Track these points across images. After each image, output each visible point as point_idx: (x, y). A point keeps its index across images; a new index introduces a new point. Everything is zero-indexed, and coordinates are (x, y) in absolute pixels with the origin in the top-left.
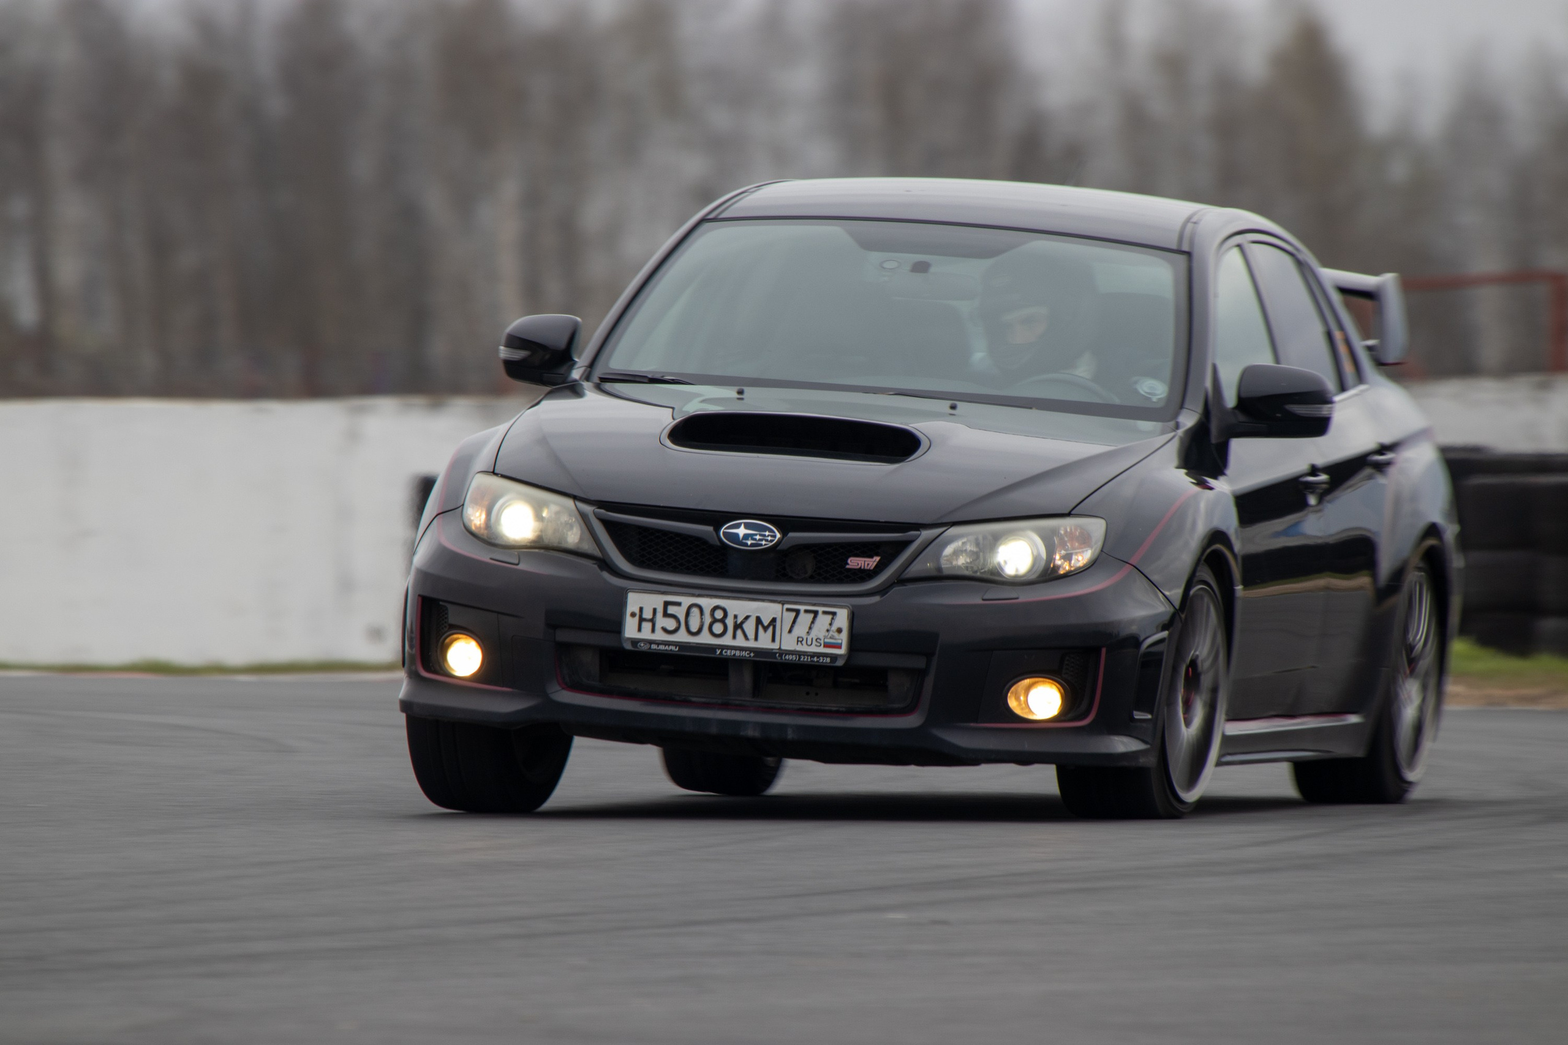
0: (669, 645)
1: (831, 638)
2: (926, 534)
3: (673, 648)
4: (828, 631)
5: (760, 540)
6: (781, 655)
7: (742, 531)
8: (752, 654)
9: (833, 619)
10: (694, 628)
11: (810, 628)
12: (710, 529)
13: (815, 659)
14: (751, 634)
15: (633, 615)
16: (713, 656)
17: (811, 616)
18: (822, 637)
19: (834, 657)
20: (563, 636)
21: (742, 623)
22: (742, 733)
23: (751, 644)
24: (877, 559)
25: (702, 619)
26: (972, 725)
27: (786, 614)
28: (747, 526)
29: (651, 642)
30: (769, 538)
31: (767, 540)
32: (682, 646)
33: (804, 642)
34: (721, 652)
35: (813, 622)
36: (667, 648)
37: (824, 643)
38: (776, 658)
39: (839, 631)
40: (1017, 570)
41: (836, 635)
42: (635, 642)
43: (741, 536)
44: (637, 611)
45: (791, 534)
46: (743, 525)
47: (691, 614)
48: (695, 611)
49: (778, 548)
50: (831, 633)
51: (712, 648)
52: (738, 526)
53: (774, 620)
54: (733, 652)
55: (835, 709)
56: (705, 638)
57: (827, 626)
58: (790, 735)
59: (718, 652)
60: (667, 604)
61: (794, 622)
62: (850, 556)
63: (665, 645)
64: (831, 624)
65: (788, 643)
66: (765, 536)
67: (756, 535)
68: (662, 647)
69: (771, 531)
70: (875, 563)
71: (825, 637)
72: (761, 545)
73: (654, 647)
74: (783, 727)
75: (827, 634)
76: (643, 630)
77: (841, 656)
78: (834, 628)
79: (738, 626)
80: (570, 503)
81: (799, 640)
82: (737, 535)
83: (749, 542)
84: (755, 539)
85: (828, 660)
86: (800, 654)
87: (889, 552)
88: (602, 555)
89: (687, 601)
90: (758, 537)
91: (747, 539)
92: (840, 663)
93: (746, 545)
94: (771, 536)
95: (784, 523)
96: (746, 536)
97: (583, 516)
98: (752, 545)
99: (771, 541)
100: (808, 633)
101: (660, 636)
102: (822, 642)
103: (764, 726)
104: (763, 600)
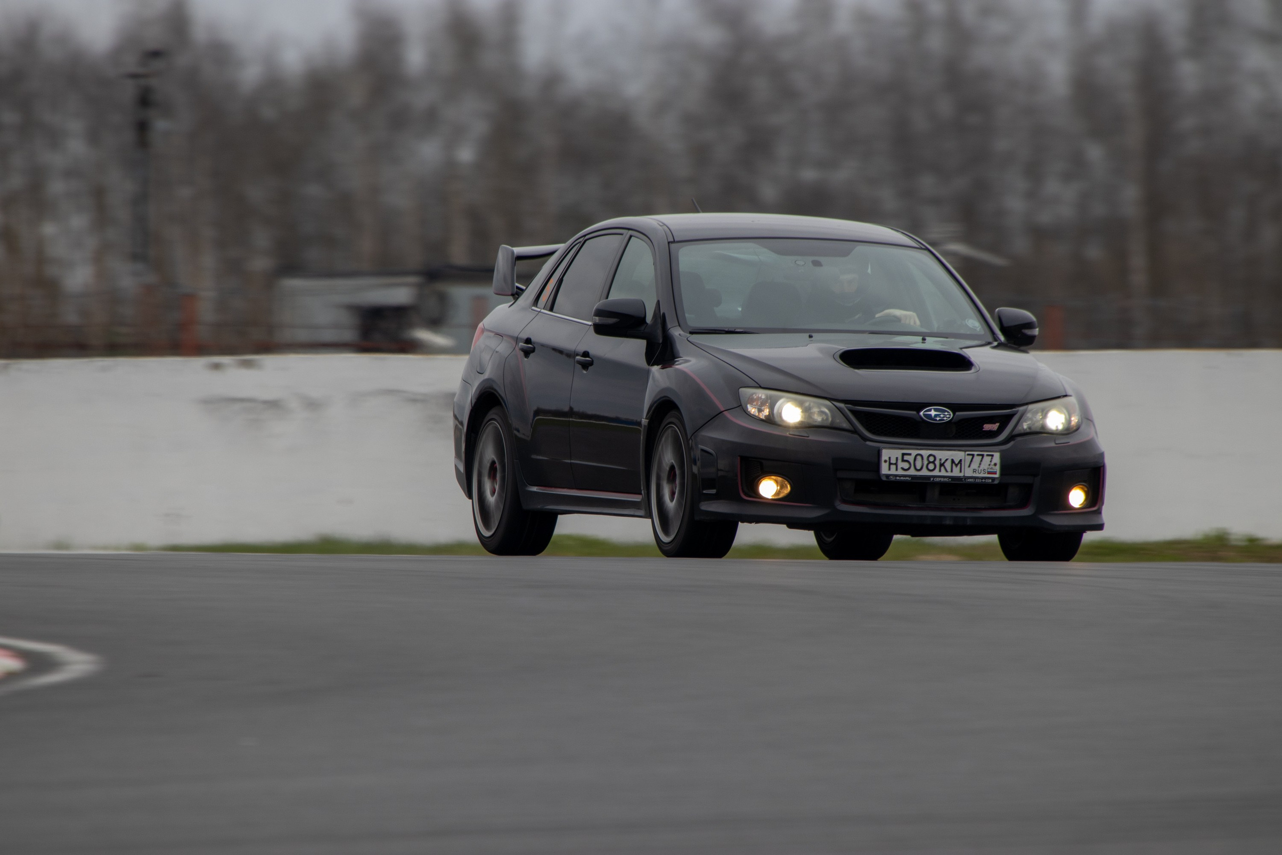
0: (906, 477)
1: (991, 469)
2: (1022, 409)
3: (908, 478)
4: (989, 465)
5: (943, 417)
6: (965, 479)
7: (933, 413)
8: (950, 480)
9: (992, 458)
10: (918, 467)
11: (980, 464)
12: (915, 413)
13: (984, 481)
14: (949, 469)
15: (885, 461)
16: (929, 481)
17: (981, 457)
18: (986, 469)
19: (993, 479)
20: (841, 474)
21: (944, 463)
22: (943, 523)
23: (949, 474)
24: (998, 424)
25: (923, 462)
26: (1056, 512)
27: (967, 457)
28: (936, 410)
29: (896, 476)
30: (948, 416)
31: (947, 417)
32: (913, 477)
33: (977, 472)
34: (933, 480)
35: (981, 461)
36: (905, 478)
37: (988, 472)
38: (962, 481)
39: (995, 465)
40: (1057, 427)
41: (993, 467)
42: (888, 476)
43: (933, 415)
44: (888, 459)
45: (957, 413)
46: (933, 410)
47: (917, 460)
48: (919, 458)
49: (953, 421)
50: (991, 466)
51: (928, 477)
52: (930, 410)
53: (961, 461)
54: (940, 479)
55: (984, 507)
56: (925, 472)
57: (989, 463)
58: (969, 522)
59: (932, 479)
60: (903, 455)
61: (971, 461)
62: (984, 424)
63: (904, 477)
64: (991, 461)
65: (968, 473)
66: (945, 415)
67: (941, 414)
68: (902, 478)
69: (948, 412)
70: (997, 427)
71: (988, 469)
72: (944, 420)
73: (898, 478)
74: (965, 518)
75: (989, 467)
76: (891, 469)
77: (997, 478)
78: (993, 463)
79: (942, 465)
80: (827, 402)
81: (974, 471)
82: (931, 415)
83: (938, 419)
84: (940, 417)
85: (990, 481)
86: (975, 478)
87: (1004, 421)
88: (854, 428)
89: (914, 453)
90: (942, 416)
91: (936, 417)
92: (996, 482)
93: (936, 420)
94: (948, 415)
95: (954, 407)
96: (936, 416)
97: (839, 409)
98: (940, 420)
99: (949, 417)
100: (979, 467)
101: (900, 472)
102: (986, 471)
103: (955, 518)
104: (955, 450)
